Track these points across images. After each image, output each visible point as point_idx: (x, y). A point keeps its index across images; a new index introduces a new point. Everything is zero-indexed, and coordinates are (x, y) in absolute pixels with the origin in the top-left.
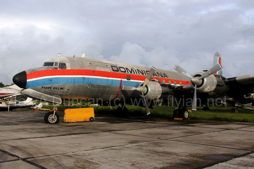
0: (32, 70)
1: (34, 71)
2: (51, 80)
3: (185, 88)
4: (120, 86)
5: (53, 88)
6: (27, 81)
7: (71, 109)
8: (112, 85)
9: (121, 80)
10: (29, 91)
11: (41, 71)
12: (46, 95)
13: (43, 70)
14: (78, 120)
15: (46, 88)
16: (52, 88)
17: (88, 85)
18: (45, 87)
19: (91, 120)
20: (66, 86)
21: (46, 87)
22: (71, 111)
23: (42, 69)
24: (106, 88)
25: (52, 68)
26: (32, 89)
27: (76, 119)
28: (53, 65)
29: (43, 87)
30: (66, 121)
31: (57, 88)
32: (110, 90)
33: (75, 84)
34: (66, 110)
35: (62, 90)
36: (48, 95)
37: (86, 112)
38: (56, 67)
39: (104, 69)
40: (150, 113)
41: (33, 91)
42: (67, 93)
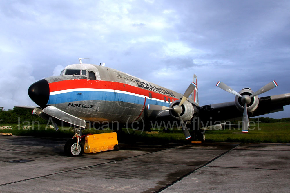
0: (55, 79)
1: (58, 80)
2: (80, 94)
3: (213, 108)
4: (144, 104)
5: (82, 106)
6: (50, 95)
7: (94, 135)
8: (138, 103)
9: (145, 97)
10: (51, 109)
11: (67, 81)
12: (71, 115)
13: (70, 79)
14: (103, 149)
15: (74, 106)
16: (80, 106)
17: (118, 103)
18: (72, 104)
19: (116, 148)
20: (96, 103)
21: (74, 104)
22: (93, 137)
23: (67, 78)
24: (133, 107)
25: (81, 77)
26: (55, 106)
27: (100, 148)
28: (79, 74)
29: (70, 104)
30: (89, 152)
31: (87, 107)
32: (136, 110)
33: (107, 101)
34: (89, 136)
35: (91, 109)
36: (73, 115)
37: (110, 138)
38: (84, 76)
39: (132, 84)
40: (190, 137)
41: (56, 110)
42: (96, 113)
